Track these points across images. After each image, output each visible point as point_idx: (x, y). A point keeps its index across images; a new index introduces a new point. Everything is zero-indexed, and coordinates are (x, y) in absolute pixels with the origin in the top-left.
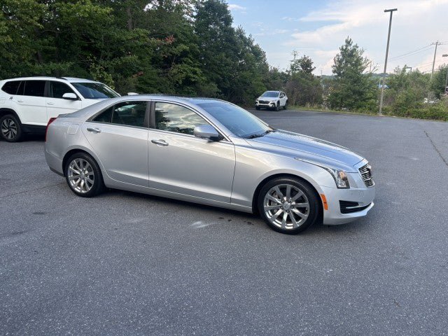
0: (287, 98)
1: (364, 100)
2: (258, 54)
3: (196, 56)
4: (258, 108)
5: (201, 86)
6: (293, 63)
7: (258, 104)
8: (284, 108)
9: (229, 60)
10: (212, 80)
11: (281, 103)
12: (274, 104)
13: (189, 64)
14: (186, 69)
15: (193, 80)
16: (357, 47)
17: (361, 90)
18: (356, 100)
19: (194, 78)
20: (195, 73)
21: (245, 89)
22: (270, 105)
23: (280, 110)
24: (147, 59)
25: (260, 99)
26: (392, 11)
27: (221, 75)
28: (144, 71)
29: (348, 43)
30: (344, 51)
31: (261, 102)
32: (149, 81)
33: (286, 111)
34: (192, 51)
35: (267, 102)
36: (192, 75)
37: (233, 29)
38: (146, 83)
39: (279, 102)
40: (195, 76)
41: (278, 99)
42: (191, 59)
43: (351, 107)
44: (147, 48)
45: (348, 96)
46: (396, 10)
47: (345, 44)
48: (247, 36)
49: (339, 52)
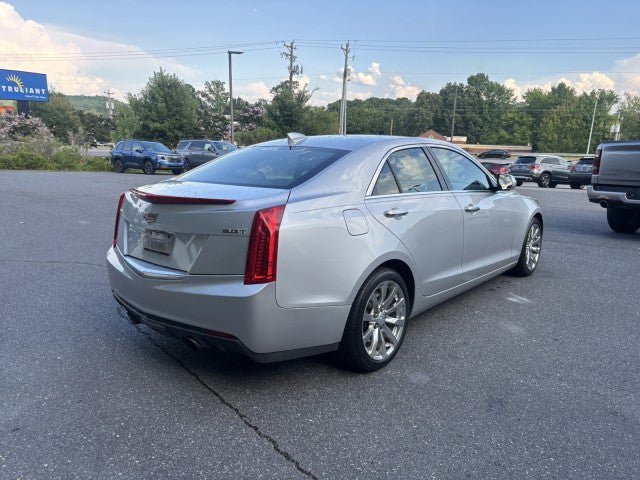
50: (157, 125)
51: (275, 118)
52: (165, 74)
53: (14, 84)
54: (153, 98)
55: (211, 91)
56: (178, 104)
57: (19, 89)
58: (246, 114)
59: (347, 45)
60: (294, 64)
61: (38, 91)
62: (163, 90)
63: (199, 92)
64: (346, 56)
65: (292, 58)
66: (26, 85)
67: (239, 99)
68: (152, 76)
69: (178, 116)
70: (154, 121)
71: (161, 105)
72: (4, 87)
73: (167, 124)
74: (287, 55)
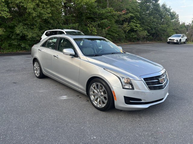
0: (187, 38)
2: (173, 16)
3: (138, 19)
4: (169, 43)
5: (139, 32)
7: (168, 41)
8: (184, 43)
9: (155, 20)
10: (145, 29)
11: (182, 40)
12: (177, 41)
13: (134, 22)
14: (132, 25)
15: (135, 30)
19: (136, 29)
20: (136, 26)
21: (163, 34)
22: (175, 41)
23: (181, 44)
24: (113, 21)
25: (170, 38)
27: (150, 27)
28: (112, 26)
31: (170, 40)
32: (113, 31)
33: (185, 44)
34: (136, 16)
35: (174, 40)
36: (135, 27)
37: (159, 4)
38: (112, 32)
39: (180, 40)
40: (136, 28)
41: (180, 38)
42: (135, 20)
44: (114, 16)
48: (168, 7)
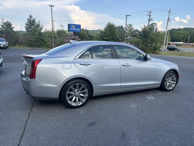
0: (8, 43)
1: (44, 43)
6: (2, 24)
11: (6, 45)
16: (35, 19)
17: (43, 38)
18: (41, 43)
26: (51, 6)
29: (31, 17)
30: (29, 20)
35: (1, 45)
41: (5, 42)
43: (39, 46)
45: (38, 41)
46: (54, 6)
47: (29, 17)
49: (27, 21)
50: (107, 38)
51: (141, 35)
52: (111, 23)
53: (73, 28)
54: (107, 30)
55: (128, 27)
56: (113, 32)
57: (74, 29)
58: (133, 34)
59: (170, 10)
60: (150, 18)
61: (78, 29)
62: (109, 28)
63: (124, 28)
64: (169, 14)
65: (150, 16)
66: (76, 28)
67: (137, 30)
68: (107, 24)
69: (113, 36)
70: (106, 37)
71: (108, 32)
72: (71, 29)
73: (109, 38)
74: (148, 15)
